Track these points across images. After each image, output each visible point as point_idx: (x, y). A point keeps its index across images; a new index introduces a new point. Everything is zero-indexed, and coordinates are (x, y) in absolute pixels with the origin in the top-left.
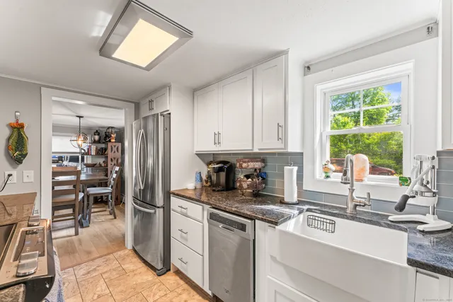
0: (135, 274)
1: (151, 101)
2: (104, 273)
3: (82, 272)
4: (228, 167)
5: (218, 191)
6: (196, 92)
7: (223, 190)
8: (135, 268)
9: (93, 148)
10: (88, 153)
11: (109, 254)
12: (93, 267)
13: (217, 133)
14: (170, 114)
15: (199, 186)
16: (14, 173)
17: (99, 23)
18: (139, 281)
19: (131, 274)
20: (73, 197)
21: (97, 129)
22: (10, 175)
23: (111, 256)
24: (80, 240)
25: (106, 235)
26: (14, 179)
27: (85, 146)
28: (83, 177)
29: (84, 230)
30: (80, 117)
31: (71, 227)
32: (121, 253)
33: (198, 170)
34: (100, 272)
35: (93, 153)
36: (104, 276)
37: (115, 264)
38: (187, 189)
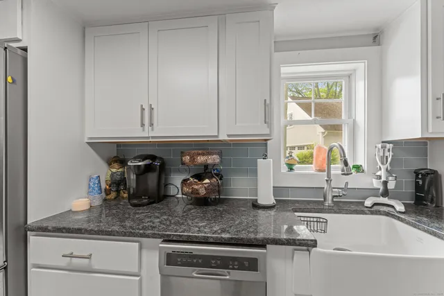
14: (25, 49)
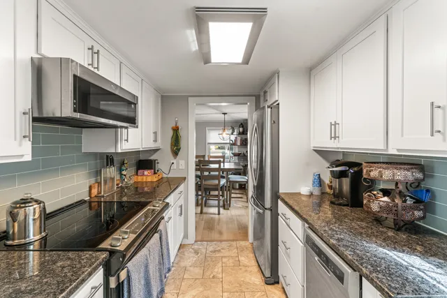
0: (246, 271)
1: (265, 92)
2: (225, 257)
3: (211, 249)
4: (355, 172)
5: (340, 205)
6: (311, 71)
7: (347, 205)
8: (248, 264)
9: (239, 139)
10: (234, 144)
11: (233, 241)
12: (219, 248)
13: (333, 123)
14: (279, 104)
15: (317, 192)
16: (175, 161)
17: (191, 39)
18: (247, 280)
19: (244, 269)
20: (216, 182)
21: (242, 122)
22: (173, 163)
23: (234, 243)
24: (219, 220)
25: (237, 221)
26: (174, 166)
27: (233, 138)
28: (227, 166)
29: (225, 211)
30: (225, 114)
31: (216, 206)
32: (243, 243)
33: (316, 170)
34: (222, 255)
35: (239, 144)
36: (224, 260)
37: (234, 252)
38: (299, 194)
